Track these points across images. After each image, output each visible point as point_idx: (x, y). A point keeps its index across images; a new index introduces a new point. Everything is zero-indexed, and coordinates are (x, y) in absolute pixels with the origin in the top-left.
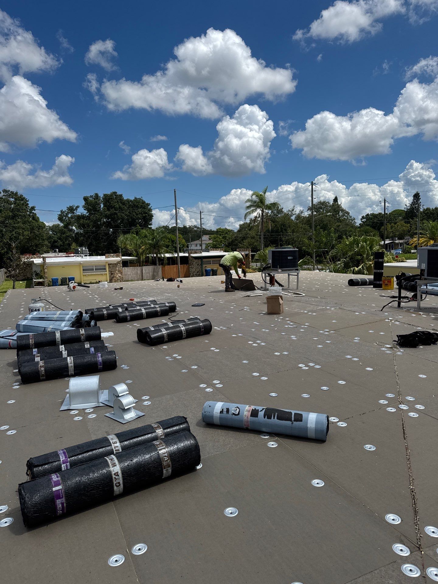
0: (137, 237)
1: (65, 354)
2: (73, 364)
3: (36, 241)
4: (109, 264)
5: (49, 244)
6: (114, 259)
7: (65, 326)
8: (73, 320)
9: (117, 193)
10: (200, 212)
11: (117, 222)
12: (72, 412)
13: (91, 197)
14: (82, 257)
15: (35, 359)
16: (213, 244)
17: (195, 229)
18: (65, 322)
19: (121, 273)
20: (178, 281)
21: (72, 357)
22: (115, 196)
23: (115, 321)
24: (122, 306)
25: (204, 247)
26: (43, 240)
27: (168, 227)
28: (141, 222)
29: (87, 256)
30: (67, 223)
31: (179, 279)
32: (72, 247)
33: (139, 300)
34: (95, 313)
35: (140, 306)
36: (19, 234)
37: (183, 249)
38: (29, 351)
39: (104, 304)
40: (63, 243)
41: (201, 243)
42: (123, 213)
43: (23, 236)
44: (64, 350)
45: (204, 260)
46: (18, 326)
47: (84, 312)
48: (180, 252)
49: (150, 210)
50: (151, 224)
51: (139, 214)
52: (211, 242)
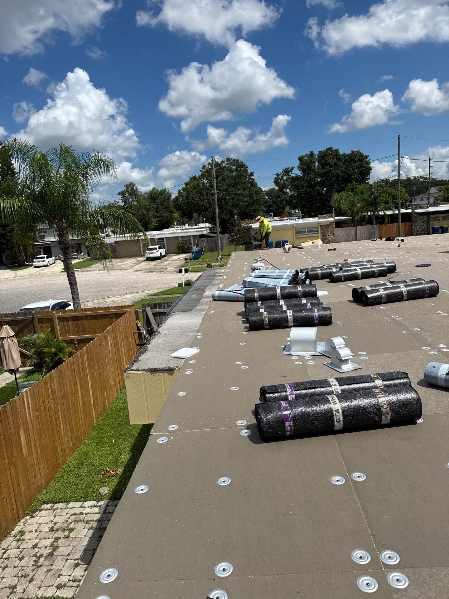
0: (353, 195)
1: (285, 308)
2: (292, 317)
3: (254, 207)
4: (321, 226)
5: (265, 209)
6: (327, 220)
7: (283, 284)
8: (291, 278)
9: (332, 148)
10: (430, 159)
11: (331, 180)
12: (293, 357)
13: (306, 155)
14: (295, 219)
15: (259, 310)
16: (444, 197)
17: (422, 180)
18: (283, 280)
19: (334, 234)
20: (398, 240)
21: (291, 310)
22: (331, 151)
23: (329, 280)
24: (336, 266)
25: (432, 201)
26: (260, 205)
27: (389, 180)
28: (357, 177)
29: (299, 218)
30: (282, 187)
31: (400, 238)
32: (286, 211)
33: (353, 261)
34: (310, 273)
35: (355, 266)
36: (239, 200)
37: (406, 205)
38: (254, 303)
39: (318, 264)
40: (278, 206)
41: (429, 196)
42: (339, 170)
43: (243, 202)
44: (283, 304)
45: (431, 216)
46: (244, 282)
47: (299, 271)
48: (402, 208)
49: (369, 163)
50: (369, 179)
51: (356, 169)
52: (441, 194)
